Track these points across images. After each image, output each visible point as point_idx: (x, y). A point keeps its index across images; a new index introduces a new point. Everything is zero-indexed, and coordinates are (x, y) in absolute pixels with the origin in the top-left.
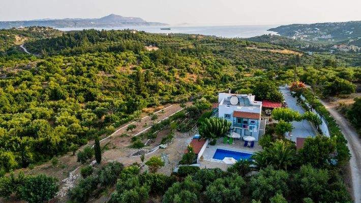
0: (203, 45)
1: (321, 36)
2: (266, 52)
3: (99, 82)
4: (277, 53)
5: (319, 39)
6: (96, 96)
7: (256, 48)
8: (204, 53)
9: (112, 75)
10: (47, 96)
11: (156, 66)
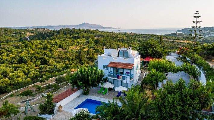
0: (133, 37)
1: (210, 34)
2: (173, 41)
3: (56, 54)
4: (180, 42)
5: (210, 36)
6: (48, 62)
7: (166, 39)
8: (132, 42)
9: (66, 51)
10: (16, 61)
11: (97, 47)
